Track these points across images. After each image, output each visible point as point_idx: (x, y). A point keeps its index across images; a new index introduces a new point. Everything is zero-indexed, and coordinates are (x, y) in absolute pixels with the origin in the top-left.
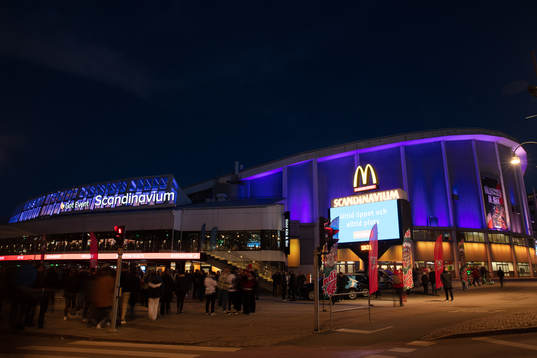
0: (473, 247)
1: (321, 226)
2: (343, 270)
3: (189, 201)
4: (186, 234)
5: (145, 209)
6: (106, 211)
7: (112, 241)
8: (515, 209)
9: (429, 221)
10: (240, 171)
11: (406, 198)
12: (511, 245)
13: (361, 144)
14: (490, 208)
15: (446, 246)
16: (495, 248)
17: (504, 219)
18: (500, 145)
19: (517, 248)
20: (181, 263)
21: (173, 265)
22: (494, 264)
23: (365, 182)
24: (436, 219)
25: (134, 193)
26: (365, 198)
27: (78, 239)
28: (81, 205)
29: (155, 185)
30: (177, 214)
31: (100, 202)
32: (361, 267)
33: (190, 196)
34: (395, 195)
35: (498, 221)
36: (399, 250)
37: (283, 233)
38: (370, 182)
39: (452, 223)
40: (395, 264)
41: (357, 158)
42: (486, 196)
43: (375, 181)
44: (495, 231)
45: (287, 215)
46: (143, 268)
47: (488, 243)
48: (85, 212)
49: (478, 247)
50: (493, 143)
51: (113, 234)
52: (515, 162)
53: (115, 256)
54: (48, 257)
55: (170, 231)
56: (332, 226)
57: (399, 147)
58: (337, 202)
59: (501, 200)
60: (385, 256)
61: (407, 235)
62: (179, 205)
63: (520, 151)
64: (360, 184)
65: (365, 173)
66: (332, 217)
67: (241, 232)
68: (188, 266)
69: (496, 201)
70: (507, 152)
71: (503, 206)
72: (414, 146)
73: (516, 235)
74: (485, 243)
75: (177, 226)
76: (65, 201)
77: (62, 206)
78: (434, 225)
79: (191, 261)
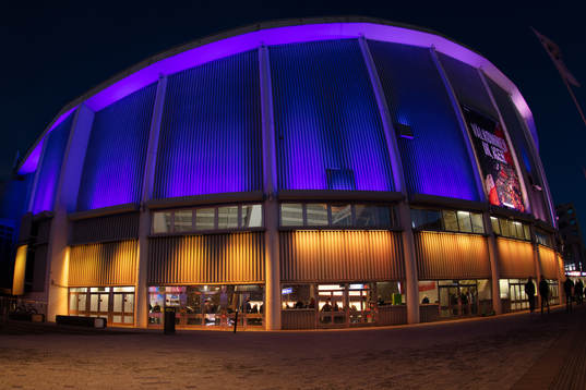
12: (535, 243)
14: (489, 166)
16: (506, 247)
17: (517, 191)
22: (504, 283)
35: (507, 193)
39: (399, 185)
44: (505, 214)
47: (491, 237)
49: (468, 245)
59: (508, 156)
69: (500, 157)
71: (514, 169)
74: (485, 236)
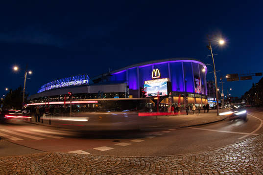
0: (190, 99)
1: (141, 90)
2: (148, 106)
3: (93, 82)
4: (92, 94)
5: (78, 86)
6: (65, 87)
7: (68, 97)
8: (203, 87)
9: (177, 89)
10: (111, 71)
11: (170, 81)
12: (201, 98)
13: (155, 61)
14: (196, 86)
15: (182, 98)
16: (197, 99)
17: (200, 89)
18: (200, 65)
19: (203, 99)
20: (91, 104)
21: (89, 105)
23: (156, 75)
24: (179, 89)
25: (74, 81)
26: (156, 81)
27: (57, 97)
28: (57, 86)
29: (80, 78)
30: (89, 87)
31: (63, 84)
32: (154, 105)
33: (93, 81)
34: (166, 80)
35: (198, 90)
36: (167, 99)
37: (127, 93)
38: (158, 75)
39: (185, 90)
40: (166, 104)
41: (153, 67)
42: (195, 81)
43: (159, 75)
44: (197, 94)
45: (128, 87)
46: (79, 106)
47: (195, 98)
48: (59, 88)
49: (192, 99)
50: (197, 64)
51: (68, 95)
52: (204, 70)
53: (69, 102)
54: (50, 103)
55: (87, 93)
56: (144, 90)
57: (168, 63)
58: (146, 82)
59: (199, 83)
60: (163, 101)
61: (170, 94)
62: (89, 84)
63: (205, 67)
64: (154, 76)
65: (156, 72)
66: (144, 87)
67: (112, 93)
68: (94, 105)
70: (201, 67)
71: (200, 85)
72: (173, 63)
73: (203, 95)
75: (89, 92)
76: (52, 85)
77: (52, 86)
78: (179, 91)
79: (95, 103)
